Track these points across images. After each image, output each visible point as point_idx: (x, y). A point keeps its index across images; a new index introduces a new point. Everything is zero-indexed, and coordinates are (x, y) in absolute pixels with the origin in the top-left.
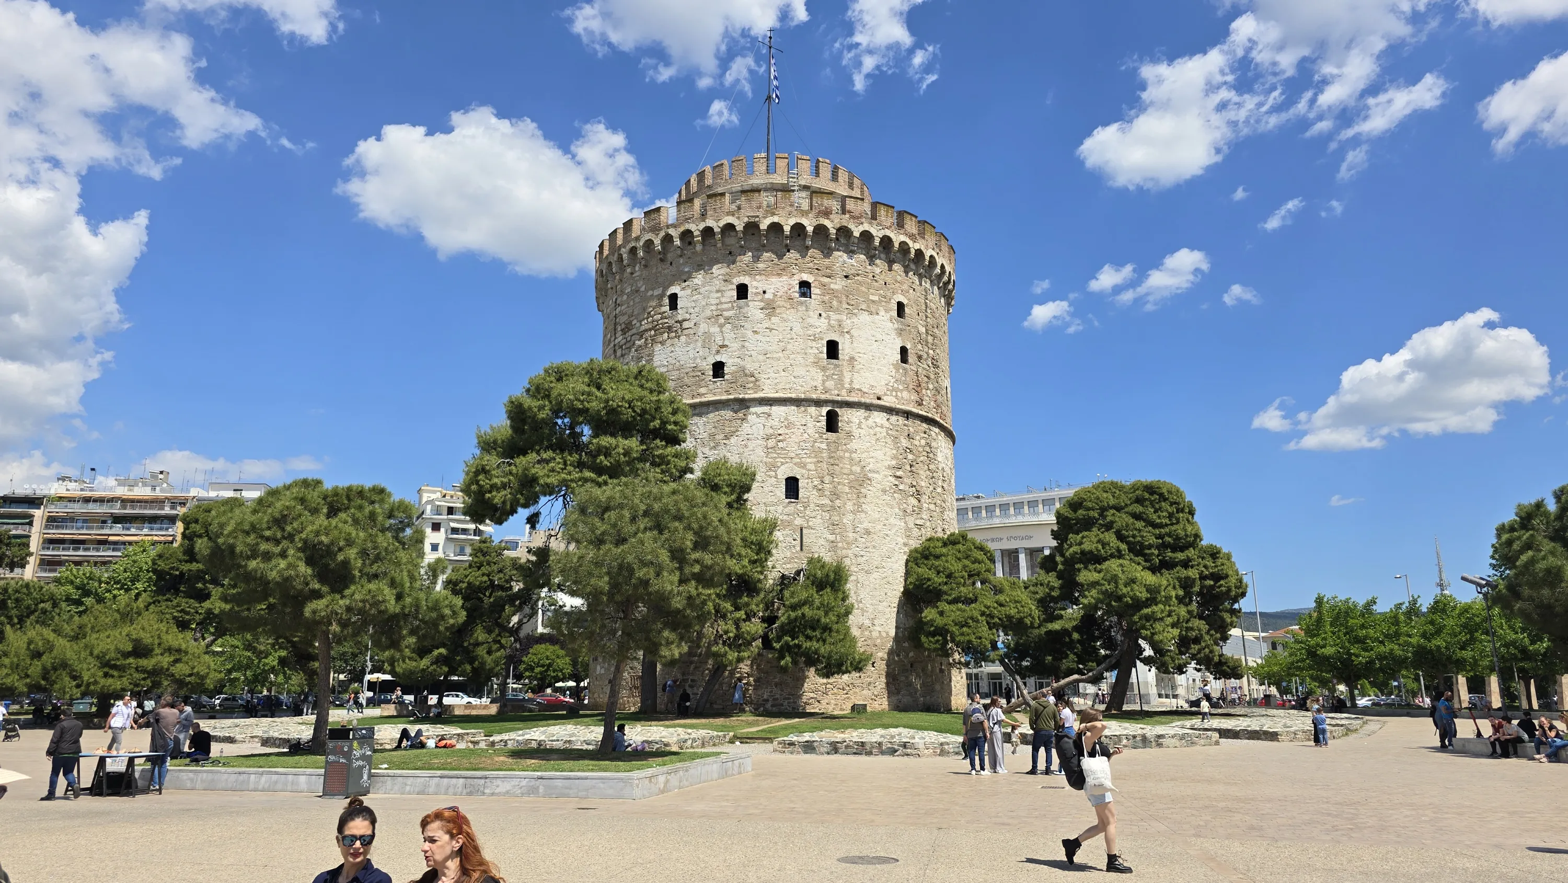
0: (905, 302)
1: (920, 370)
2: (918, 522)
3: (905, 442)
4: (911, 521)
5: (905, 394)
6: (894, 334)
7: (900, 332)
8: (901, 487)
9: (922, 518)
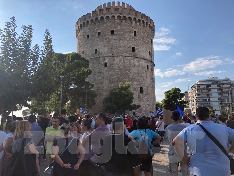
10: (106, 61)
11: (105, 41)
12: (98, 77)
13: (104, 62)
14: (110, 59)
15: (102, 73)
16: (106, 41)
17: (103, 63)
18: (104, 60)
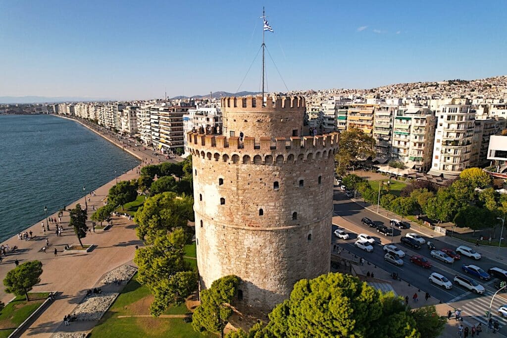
0: (223, 178)
1: (232, 207)
2: (229, 268)
3: (222, 237)
4: (225, 267)
5: (223, 218)
6: (217, 192)
7: (220, 192)
8: (221, 254)
9: (231, 267)
10: (311, 232)
11: (310, 197)
12: (298, 260)
13: (308, 234)
14: (315, 227)
15: (303, 253)
16: (312, 196)
17: (306, 236)
18: (309, 229)
